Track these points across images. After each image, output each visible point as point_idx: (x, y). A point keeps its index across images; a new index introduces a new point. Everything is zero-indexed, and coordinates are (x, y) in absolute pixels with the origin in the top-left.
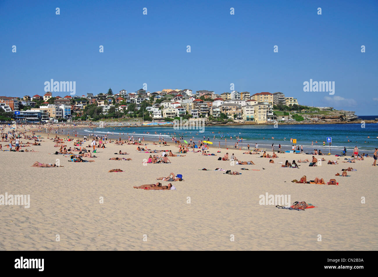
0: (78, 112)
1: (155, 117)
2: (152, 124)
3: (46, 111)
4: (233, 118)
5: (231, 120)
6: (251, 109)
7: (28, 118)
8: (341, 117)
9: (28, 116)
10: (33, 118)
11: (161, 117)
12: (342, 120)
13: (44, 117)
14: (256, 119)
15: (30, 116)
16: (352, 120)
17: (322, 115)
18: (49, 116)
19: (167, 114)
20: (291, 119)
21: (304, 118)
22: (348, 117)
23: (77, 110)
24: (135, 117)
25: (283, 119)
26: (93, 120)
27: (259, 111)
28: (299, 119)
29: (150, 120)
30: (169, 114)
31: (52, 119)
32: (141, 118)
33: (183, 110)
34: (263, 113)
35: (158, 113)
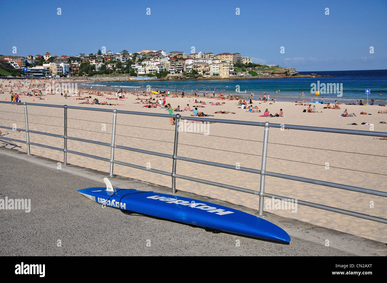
0: (75, 69)
1: (139, 73)
2: (138, 78)
3: (48, 68)
4: (202, 73)
5: (201, 76)
6: (217, 67)
7: (34, 74)
8: (286, 72)
9: (34, 72)
10: (39, 74)
11: (144, 73)
12: (287, 75)
13: (47, 73)
14: (221, 75)
15: (36, 73)
16: (294, 75)
17: (272, 71)
18: (52, 72)
19: (149, 70)
20: (248, 74)
21: (258, 73)
22: (291, 73)
23: (74, 67)
24: (123, 73)
25: (242, 75)
26: (88, 76)
27: (223, 68)
28: (254, 74)
29: (136, 75)
30: (151, 70)
31: (54, 74)
32: (128, 74)
33: (162, 67)
34: (226, 70)
35: (142, 70)
